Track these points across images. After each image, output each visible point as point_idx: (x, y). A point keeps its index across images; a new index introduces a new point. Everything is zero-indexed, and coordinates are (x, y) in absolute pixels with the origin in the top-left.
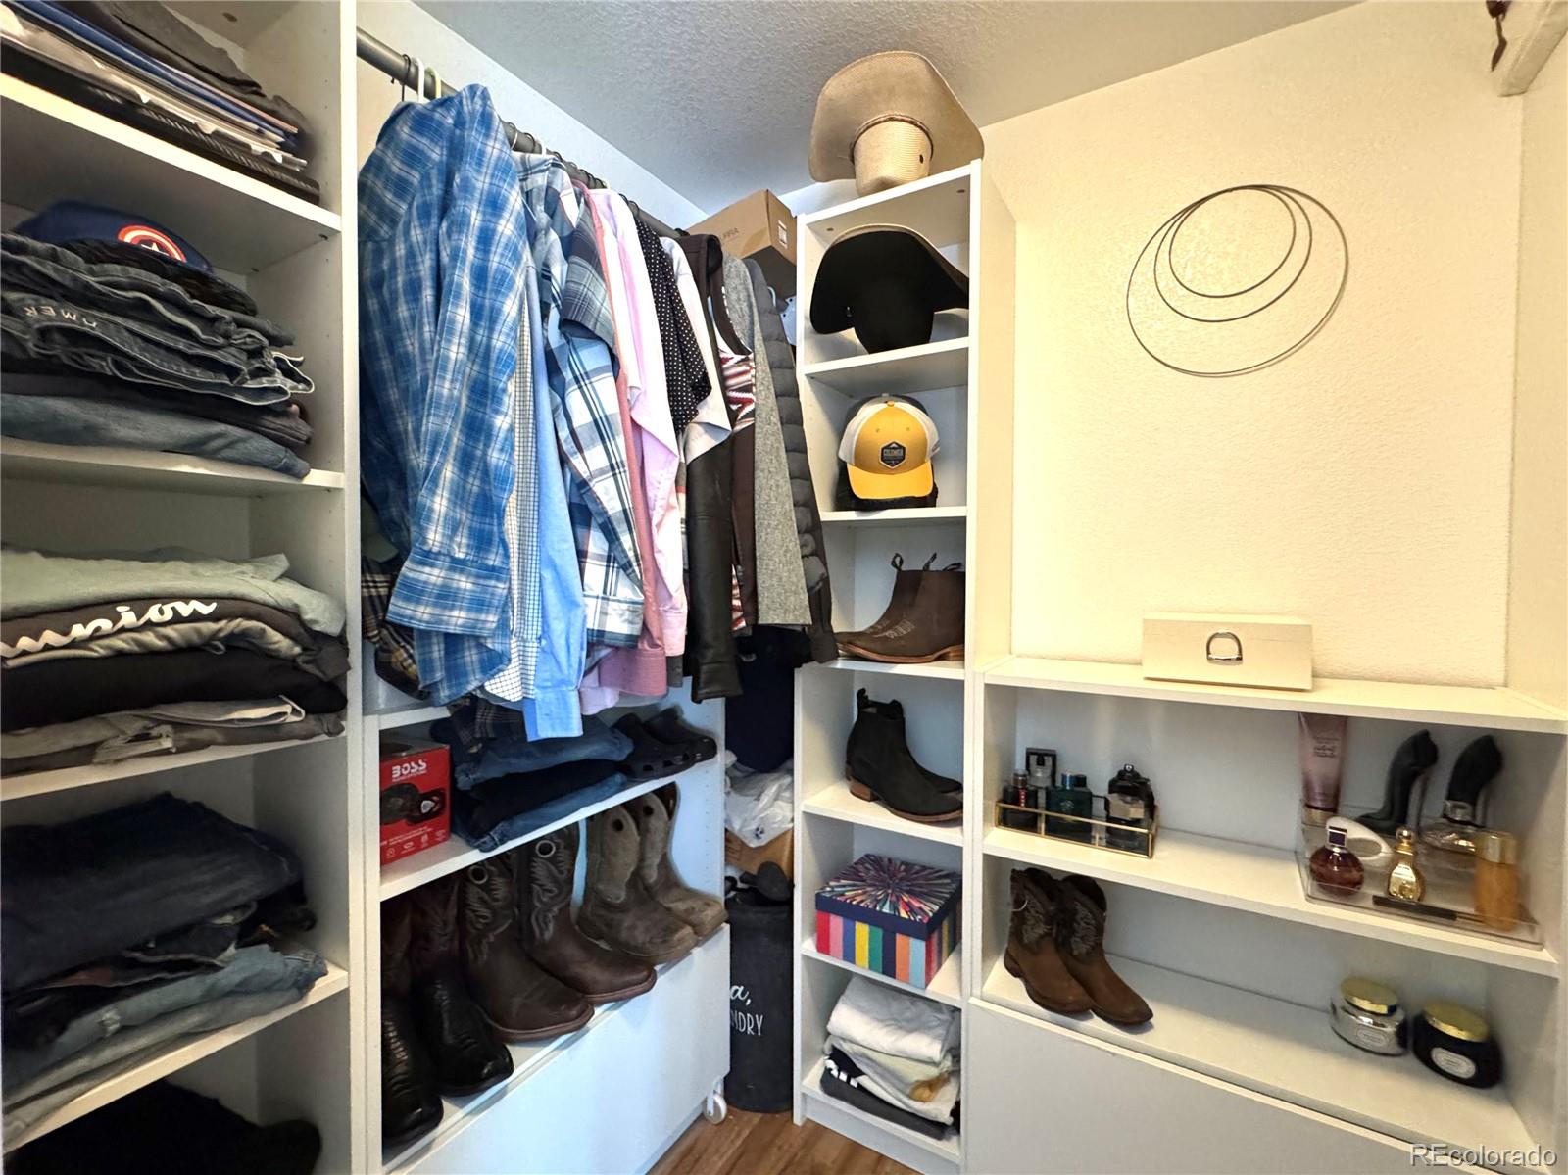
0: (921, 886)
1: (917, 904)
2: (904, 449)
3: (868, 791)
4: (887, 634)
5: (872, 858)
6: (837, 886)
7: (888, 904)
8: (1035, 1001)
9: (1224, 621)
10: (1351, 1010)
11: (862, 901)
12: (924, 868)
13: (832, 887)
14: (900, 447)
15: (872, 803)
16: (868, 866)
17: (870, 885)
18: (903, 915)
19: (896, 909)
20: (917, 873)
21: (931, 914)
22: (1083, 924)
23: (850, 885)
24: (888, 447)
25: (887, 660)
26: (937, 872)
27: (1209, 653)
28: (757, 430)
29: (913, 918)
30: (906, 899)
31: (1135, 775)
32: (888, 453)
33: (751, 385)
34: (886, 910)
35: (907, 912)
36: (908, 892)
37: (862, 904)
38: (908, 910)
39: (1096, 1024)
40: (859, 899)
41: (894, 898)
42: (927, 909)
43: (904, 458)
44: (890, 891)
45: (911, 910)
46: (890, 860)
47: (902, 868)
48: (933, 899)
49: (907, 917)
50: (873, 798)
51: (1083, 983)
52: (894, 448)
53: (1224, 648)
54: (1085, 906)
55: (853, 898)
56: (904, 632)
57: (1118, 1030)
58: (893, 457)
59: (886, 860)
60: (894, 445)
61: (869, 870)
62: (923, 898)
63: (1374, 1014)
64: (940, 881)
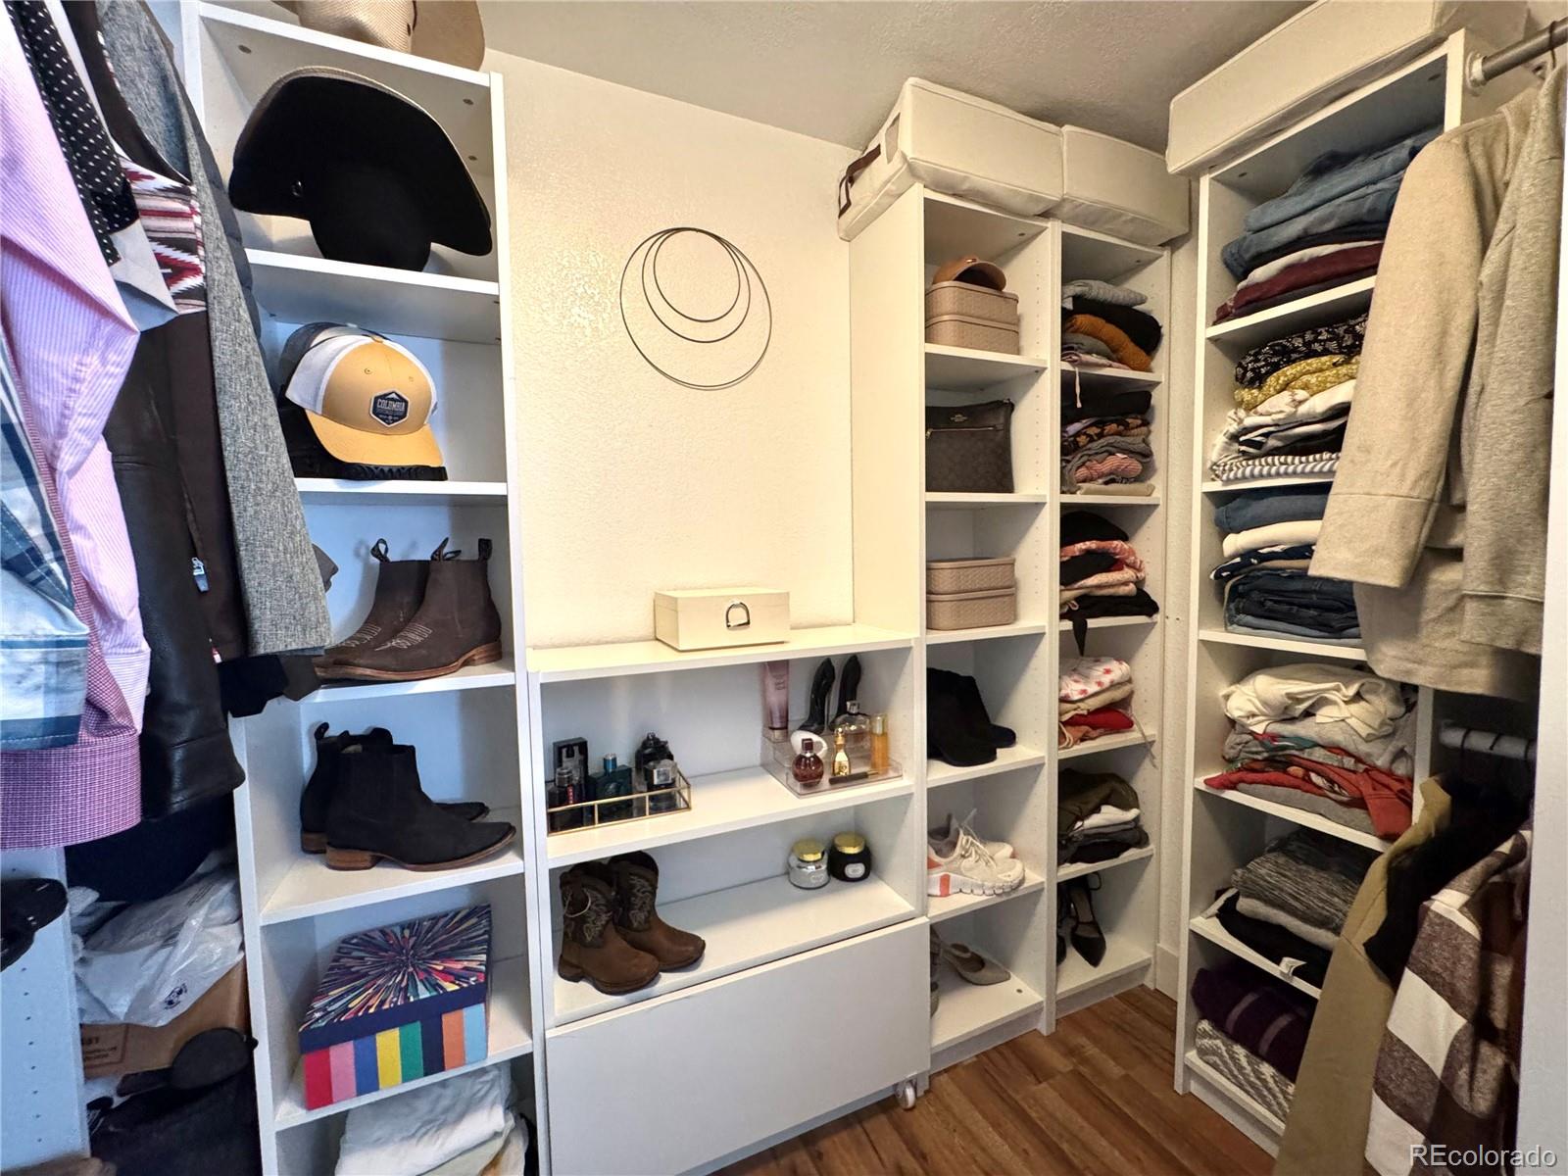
0: (443, 943)
1: (458, 966)
2: (406, 402)
3: (367, 856)
4: (393, 644)
5: (355, 941)
6: (330, 1004)
7: (420, 987)
8: (607, 993)
9: (738, 593)
10: (803, 865)
11: (382, 1002)
12: (435, 919)
13: (323, 1009)
14: (402, 399)
15: (375, 870)
16: (355, 954)
17: (379, 976)
18: (451, 987)
19: (436, 986)
20: (428, 932)
21: (483, 968)
22: (640, 895)
23: (348, 992)
24: (383, 397)
25: (407, 677)
26: (452, 919)
27: (728, 621)
28: (215, 324)
29: (465, 985)
30: (440, 968)
31: (657, 741)
32: (383, 405)
33: (197, 242)
34: (424, 994)
35: (453, 983)
36: (435, 957)
37: (386, 1006)
38: (452, 978)
39: (667, 979)
40: (375, 1002)
41: (424, 976)
42: (474, 965)
43: (404, 416)
44: (411, 969)
45: (456, 977)
46: (382, 931)
47: (407, 933)
48: (471, 949)
49: (457, 987)
50: (376, 862)
51: (651, 951)
52: (392, 399)
53: (739, 616)
54: (640, 877)
55: (365, 1005)
56: (419, 639)
57: (683, 974)
58: (390, 411)
59: (377, 935)
60: (393, 396)
61: (362, 958)
62: (462, 954)
63: (815, 862)
64: (464, 927)
